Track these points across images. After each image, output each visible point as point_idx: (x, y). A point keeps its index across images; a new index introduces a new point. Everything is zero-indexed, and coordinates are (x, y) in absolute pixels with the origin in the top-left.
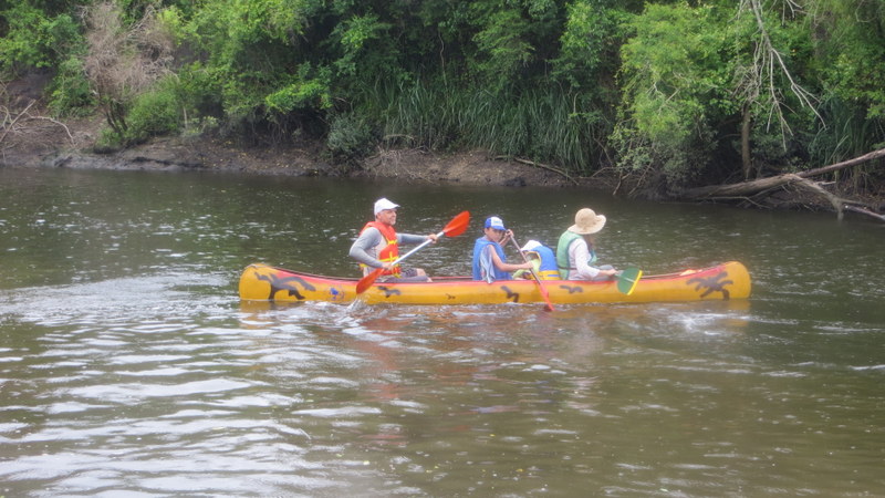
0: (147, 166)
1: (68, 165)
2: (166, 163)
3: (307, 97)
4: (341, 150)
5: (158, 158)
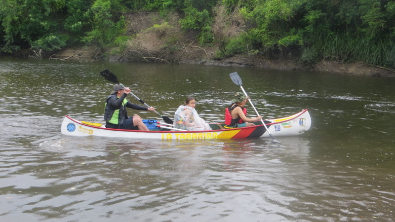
0: (233, 65)
1: (205, 64)
2: (240, 64)
3: (294, 41)
4: (306, 61)
5: (237, 62)
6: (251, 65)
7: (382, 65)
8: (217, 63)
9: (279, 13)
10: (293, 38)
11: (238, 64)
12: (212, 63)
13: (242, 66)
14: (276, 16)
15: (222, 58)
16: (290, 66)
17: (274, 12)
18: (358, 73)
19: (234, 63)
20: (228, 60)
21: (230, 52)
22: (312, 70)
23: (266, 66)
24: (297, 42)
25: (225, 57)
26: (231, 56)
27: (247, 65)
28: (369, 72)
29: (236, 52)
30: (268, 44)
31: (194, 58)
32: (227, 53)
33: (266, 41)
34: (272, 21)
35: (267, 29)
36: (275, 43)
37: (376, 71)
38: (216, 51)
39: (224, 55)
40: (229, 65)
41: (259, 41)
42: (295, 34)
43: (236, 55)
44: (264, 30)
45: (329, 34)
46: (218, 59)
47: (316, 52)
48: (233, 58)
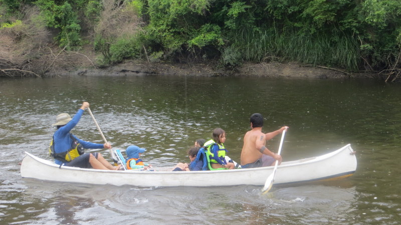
0: (127, 73)
1: (86, 74)
2: (137, 72)
3: (212, 40)
4: (229, 64)
5: (131, 69)
6: (152, 73)
7: (325, 65)
8: (103, 73)
9: (189, 5)
10: (210, 37)
11: (133, 72)
12: (96, 72)
13: (140, 74)
14: (186, 9)
15: (107, 65)
16: (208, 71)
17: (182, 4)
18: (297, 75)
19: (128, 71)
20: (116, 68)
21: (118, 58)
22: (236, 75)
23: (172, 73)
24: (216, 41)
25: (112, 63)
26: (120, 62)
27: (147, 73)
28: (311, 74)
29: (125, 57)
30: (174, 45)
31: (65, 68)
32: (112, 59)
33: (170, 41)
34: (180, 15)
35: (167, 26)
36: (181, 44)
37: (319, 72)
38: (99, 58)
39: (110, 61)
40: (122, 74)
41: (158, 41)
42: (209, 31)
43: (126, 61)
44: (163, 27)
45: (254, 29)
46: (103, 67)
47: (239, 53)
48: (123, 65)
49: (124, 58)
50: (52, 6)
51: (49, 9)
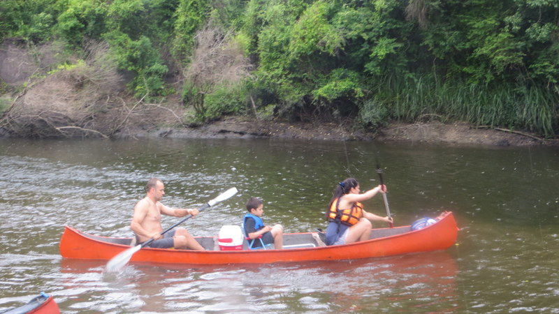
0: (228, 135)
1: (171, 136)
2: (242, 133)
3: (346, 90)
4: (370, 124)
5: (234, 130)
6: (262, 135)
7: (506, 126)
8: (195, 134)
9: (317, 42)
10: (344, 85)
11: (235, 133)
12: (185, 133)
13: (245, 137)
14: (312, 47)
15: (201, 123)
16: (341, 134)
17: (307, 40)
18: (466, 141)
19: (229, 132)
20: (213, 127)
21: (215, 113)
22: (381, 139)
23: (290, 136)
25: (206, 121)
26: (217, 120)
27: (255, 134)
28: (486, 138)
29: (225, 112)
30: (294, 96)
31: (142, 126)
32: (207, 114)
33: (288, 92)
34: (303, 56)
35: (284, 69)
36: (303, 94)
37: (498, 137)
38: (189, 113)
39: (204, 118)
40: (221, 136)
41: (271, 91)
42: (343, 78)
43: (227, 118)
44: (279, 71)
45: (407, 76)
46: (194, 126)
47: (384, 108)
48: (222, 123)
49: (224, 114)
50: (125, 41)
51: (120, 44)
